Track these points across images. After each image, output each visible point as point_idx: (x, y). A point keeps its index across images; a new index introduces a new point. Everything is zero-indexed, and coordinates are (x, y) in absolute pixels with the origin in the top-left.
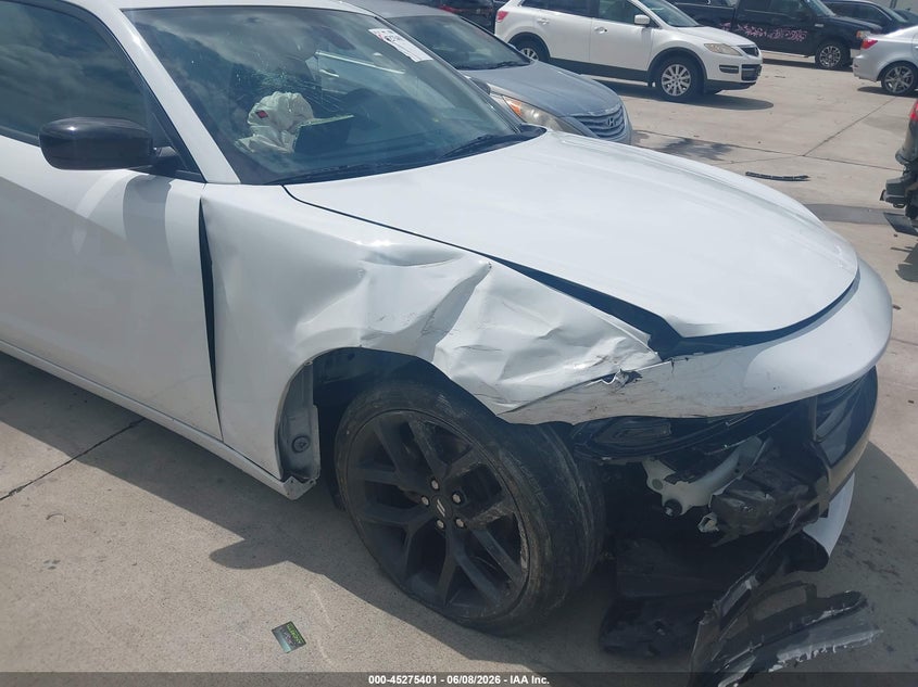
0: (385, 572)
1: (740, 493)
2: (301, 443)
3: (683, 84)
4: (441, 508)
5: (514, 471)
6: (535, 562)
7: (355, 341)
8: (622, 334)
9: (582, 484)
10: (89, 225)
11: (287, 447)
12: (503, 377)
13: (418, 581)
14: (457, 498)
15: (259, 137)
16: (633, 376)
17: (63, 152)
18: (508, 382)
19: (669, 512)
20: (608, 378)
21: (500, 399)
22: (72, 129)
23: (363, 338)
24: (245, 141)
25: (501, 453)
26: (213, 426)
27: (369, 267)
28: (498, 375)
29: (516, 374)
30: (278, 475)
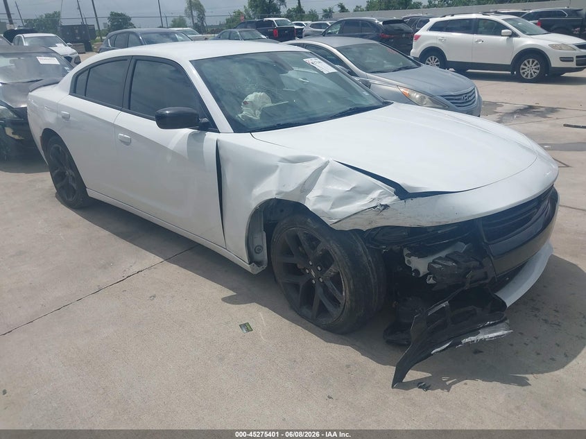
0: (293, 308)
1: (440, 262)
2: (259, 250)
3: (535, 71)
4: (313, 273)
5: (337, 250)
6: (347, 291)
7: (273, 196)
8: (381, 188)
9: (370, 258)
10: (173, 153)
11: (252, 250)
12: (331, 208)
13: (305, 310)
14: (319, 269)
15: (245, 113)
16: (386, 207)
17: (164, 122)
18: (332, 211)
19: (413, 274)
20: (374, 207)
21: (330, 218)
22: (167, 112)
23: (276, 194)
24: (240, 115)
25: (331, 242)
26: (222, 242)
27: (280, 164)
28: (329, 208)
29: (337, 207)
30: (247, 261)
